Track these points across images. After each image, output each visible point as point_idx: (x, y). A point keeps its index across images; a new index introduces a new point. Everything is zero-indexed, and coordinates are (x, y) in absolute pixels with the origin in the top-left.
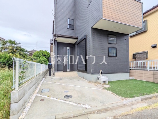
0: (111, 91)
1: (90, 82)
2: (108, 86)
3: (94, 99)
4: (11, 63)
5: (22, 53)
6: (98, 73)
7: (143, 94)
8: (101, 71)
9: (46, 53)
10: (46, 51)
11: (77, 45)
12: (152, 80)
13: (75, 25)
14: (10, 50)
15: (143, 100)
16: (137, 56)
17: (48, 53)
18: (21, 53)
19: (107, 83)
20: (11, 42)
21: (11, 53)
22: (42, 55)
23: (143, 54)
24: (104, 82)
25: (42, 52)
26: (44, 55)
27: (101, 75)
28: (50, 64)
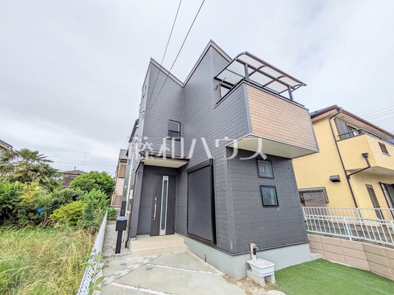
1: (229, 277)
4: (11, 207)
5: (48, 179)
6: (247, 252)
8: (253, 246)
9: (103, 178)
10: (104, 174)
11: (188, 174)
12: (365, 266)
13: (182, 132)
14: (16, 173)
16: (306, 196)
17: (110, 177)
18: (44, 181)
19: (273, 280)
20: (27, 154)
21: (17, 182)
22: (95, 183)
23: (317, 193)
24: (266, 278)
25: (94, 175)
26: (99, 184)
27: (254, 257)
28: (122, 220)
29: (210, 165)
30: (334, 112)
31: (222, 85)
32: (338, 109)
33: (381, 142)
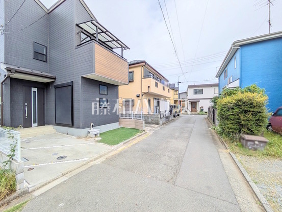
0: (103, 142)
1: (79, 137)
2: (100, 138)
3: (89, 153)
6: (89, 127)
7: (125, 140)
8: (92, 124)
11: (55, 88)
12: (134, 127)
13: (48, 55)
15: (124, 144)
19: (99, 135)
24: (96, 135)
27: (92, 128)
29: (71, 86)
30: (144, 64)
31: (82, 32)
32: (146, 63)
33: (157, 82)
